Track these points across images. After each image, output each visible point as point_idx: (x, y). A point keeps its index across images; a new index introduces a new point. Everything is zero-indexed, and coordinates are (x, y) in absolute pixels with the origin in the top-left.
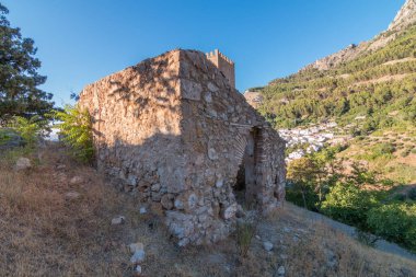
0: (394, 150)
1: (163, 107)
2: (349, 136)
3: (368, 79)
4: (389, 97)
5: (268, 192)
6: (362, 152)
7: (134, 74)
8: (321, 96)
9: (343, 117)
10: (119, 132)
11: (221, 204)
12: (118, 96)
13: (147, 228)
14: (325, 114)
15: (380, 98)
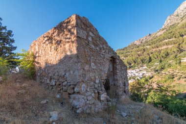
0: (173, 78)
1: (68, 42)
2: (153, 72)
3: (158, 47)
4: (167, 55)
5: (121, 89)
6: (160, 79)
7: (55, 30)
8: (139, 55)
9: (149, 64)
10: (47, 60)
11: (98, 92)
12: (47, 43)
13: (60, 104)
14: (142, 63)
15: (164, 55)
